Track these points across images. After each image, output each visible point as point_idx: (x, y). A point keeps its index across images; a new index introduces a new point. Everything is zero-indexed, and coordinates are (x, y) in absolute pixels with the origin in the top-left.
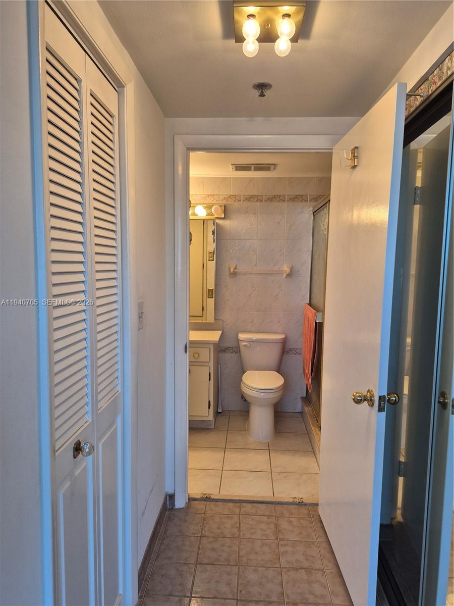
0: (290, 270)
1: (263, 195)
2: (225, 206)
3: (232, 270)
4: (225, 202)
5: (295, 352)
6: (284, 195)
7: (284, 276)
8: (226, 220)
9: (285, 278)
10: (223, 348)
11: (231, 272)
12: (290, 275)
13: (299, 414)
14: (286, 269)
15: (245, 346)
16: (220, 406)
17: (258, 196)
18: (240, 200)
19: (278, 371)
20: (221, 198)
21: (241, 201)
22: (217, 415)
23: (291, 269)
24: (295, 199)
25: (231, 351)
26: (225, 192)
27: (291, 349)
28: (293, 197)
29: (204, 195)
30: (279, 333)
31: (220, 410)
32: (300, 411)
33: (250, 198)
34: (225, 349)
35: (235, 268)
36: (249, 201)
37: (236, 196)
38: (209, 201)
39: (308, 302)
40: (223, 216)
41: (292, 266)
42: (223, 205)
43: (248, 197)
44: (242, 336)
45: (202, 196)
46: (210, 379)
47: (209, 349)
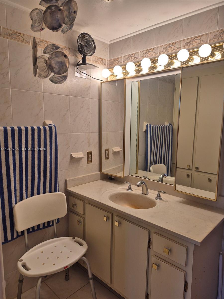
29: (217, 31)
45: (214, 34)
46: (185, 290)
47: (188, 249)
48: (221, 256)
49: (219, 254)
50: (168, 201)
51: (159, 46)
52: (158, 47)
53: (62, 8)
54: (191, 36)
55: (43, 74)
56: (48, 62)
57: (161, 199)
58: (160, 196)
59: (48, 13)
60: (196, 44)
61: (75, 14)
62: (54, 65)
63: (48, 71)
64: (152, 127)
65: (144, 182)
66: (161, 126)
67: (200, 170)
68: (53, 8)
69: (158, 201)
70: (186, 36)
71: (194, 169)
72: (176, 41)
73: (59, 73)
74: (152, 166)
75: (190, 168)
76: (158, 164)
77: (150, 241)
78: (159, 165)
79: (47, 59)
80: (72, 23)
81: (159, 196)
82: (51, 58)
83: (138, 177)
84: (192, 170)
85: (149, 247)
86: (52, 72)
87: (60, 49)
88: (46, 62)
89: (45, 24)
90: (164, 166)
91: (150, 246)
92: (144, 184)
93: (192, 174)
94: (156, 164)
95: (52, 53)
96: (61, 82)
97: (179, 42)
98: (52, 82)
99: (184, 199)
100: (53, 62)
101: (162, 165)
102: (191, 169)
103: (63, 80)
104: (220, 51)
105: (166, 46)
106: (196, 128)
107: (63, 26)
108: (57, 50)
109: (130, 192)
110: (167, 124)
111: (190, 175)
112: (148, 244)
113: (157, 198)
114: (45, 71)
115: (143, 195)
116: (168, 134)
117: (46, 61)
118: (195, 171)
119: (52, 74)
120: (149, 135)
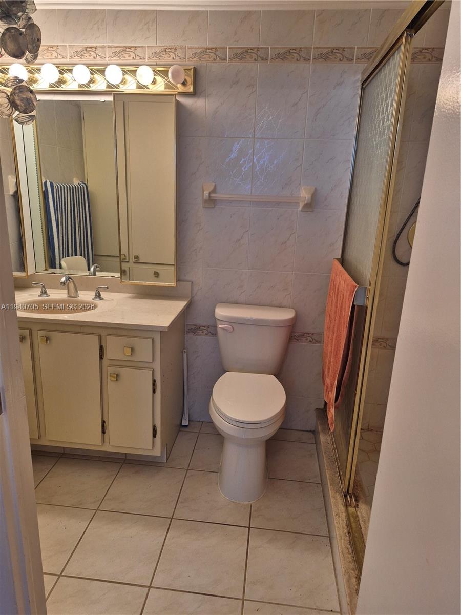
0: (310, 196)
1: (268, 48)
2: (195, 70)
3: (206, 193)
4: (195, 62)
5: (310, 339)
6: (309, 49)
7: (300, 209)
8: (199, 97)
9: (301, 211)
10: (193, 327)
11: (205, 198)
12: (310, 206)
13: (311, 433)
14: (305, 195)
15: (223, 329)
16: (186, 416)
17: (258, 49)
18: (224, 57)
19: (277, 376)
20: (189, 53)
21: (225, 59)
22: (179, 431)
23: (314, 195)
24: (328, 56)
25: (206, 332)
26: (196, 42)
27: (303, 334)
28: (325, 51)
29: (157, 47)
30: (285, 307)
31: (185, 423)
32: (313, 429)
33: (243, 54)
34: (195, 329)
35: (214, 191)
36: (240, 59)
37: (216, 49)
38: (167, 59)
39: (339, 257)
40: (192, 90)
41: (316, 189)
42: (192, 67)
43: (239, 51)
44: (221, 312)
45: (153, 51)
46: (154, 391)
47: (153, 340)
48: (185, 355)
49: (183, 352)
50: (113, 300)
51: (68, 44)
52: (66, 46)
53: (24, 30)
54: (120, 43)
55: (6, 112)
56: (12, 98)
57: (101, 299)
58: (100, 295)
59: (7, 37)
60: (129, 58)
61: (39, 42)
62: (18, 102)
63: (11, 110)
64: (55, 187)
65: (70, 278)
66: (70, 186)
67: (140, 261)
68: (13, 31)
69: (97, 302)
70: (113, 41)
71: (132, 260)
72: (97, 45)
73: (25, 112)
74: (63, 260)
75: (125, 259)
76: (72, 256)
77: (101, 349)
78: (74, 257)
79: (9, 94)
80: (37, 52)
81: (98, 296)
82: (14, 93)
83: (55, 273)
84: (128, 262)
85: (101, 357)
86: (16, 110)
87: (24, 82)
88: (8, 98)
89: (4, 49)
90: (83, 258)
91: (102, 355)
92: (71, 280)
93: (129, 268)
94: (68, 256)
95: (14, 87)
96: (28, 123)
97: (103, 47)
98: (17, 122)
99: (132, 294)
100: (16, 98)
101: (79, 257)
102: (127, 260)
103: (30, 120)
104: (164, 78)
105: (81, 48)
106: (128, 189)
107: (27, 54)
108: (21, 84)
109: (44, 297)
110: (76, 182)
111: (127, 269)
112: (100, 353)
113: (95, 298)
114: (8, 108)
115: (69, 298)
116: (82, 201)
117: (8, 96)
118: (134, 262)
119: (17, 113)
120: (52, 203)
